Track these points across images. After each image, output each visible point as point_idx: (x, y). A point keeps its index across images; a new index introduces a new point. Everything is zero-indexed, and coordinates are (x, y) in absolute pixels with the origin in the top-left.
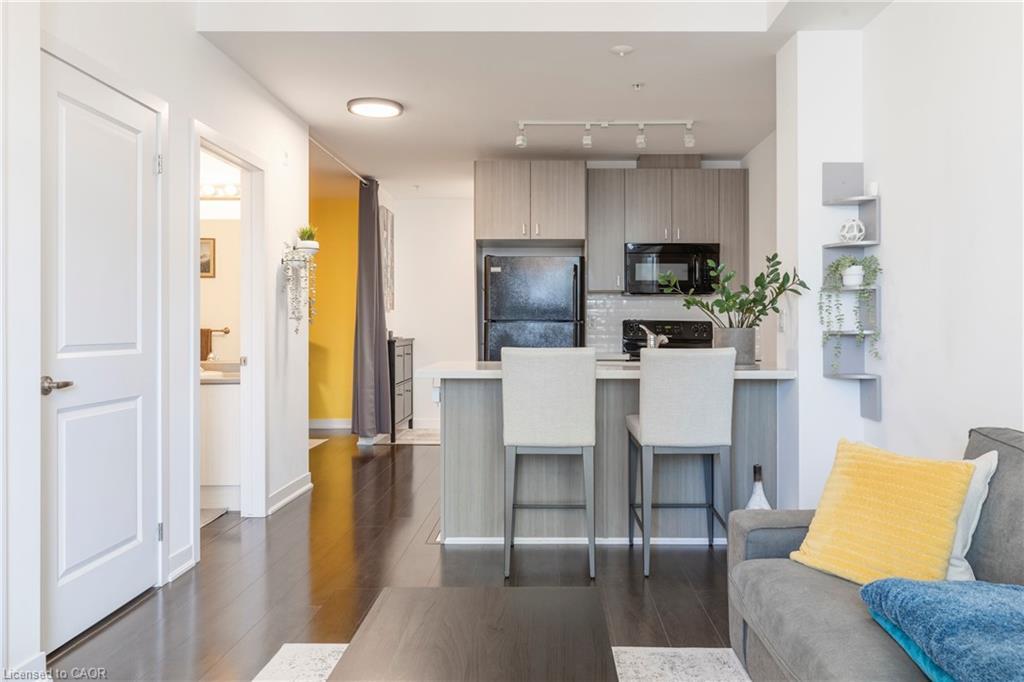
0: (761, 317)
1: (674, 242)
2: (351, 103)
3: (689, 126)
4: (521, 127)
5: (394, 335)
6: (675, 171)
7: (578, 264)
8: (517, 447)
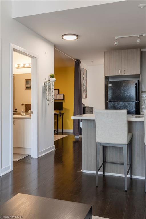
2: (63, 36)
4: (116, 39)
5: (85, 106)
7: (137, 83)
8: (100, 143)
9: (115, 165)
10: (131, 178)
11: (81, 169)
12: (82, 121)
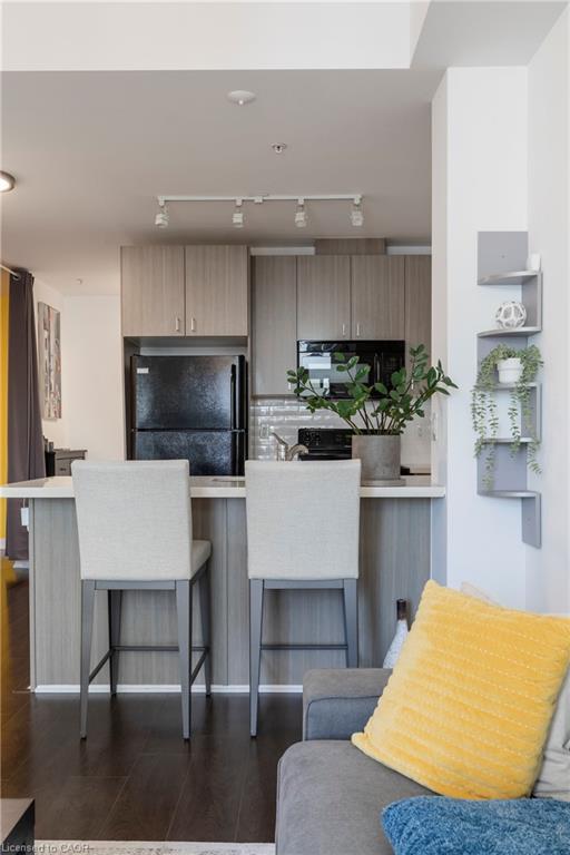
0: (405, 422)
1: (354, 339)
3: (357, 202)
4: (162, 203)
5: (55, 447)
6: (354, 257)
7: (237, 365)
8: (96, 581)
9: (154, 654)
10: (209, 696)
11: (29, 685)
12: (31, 504)
